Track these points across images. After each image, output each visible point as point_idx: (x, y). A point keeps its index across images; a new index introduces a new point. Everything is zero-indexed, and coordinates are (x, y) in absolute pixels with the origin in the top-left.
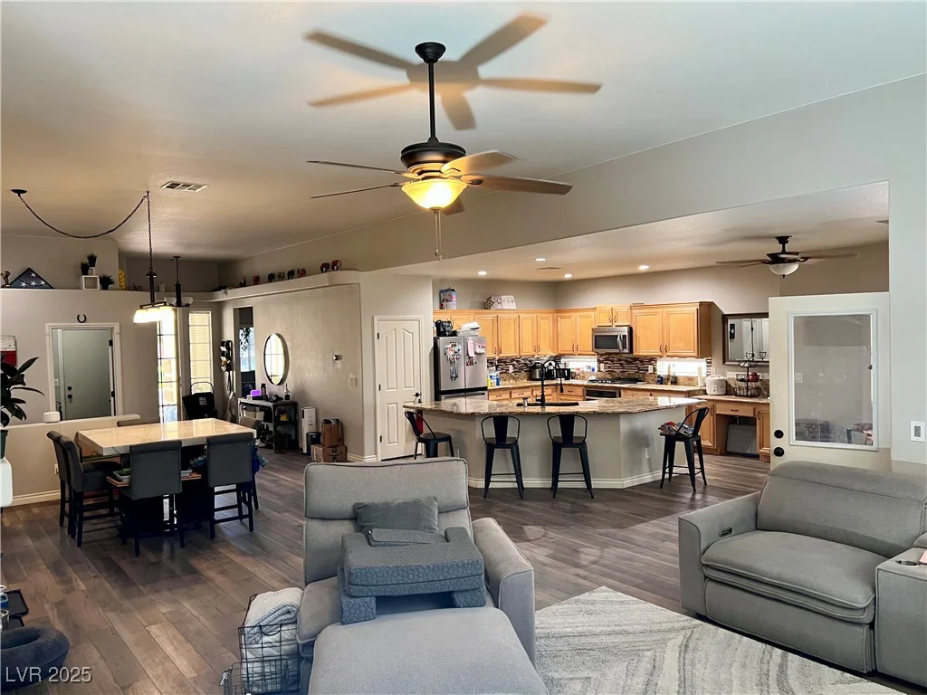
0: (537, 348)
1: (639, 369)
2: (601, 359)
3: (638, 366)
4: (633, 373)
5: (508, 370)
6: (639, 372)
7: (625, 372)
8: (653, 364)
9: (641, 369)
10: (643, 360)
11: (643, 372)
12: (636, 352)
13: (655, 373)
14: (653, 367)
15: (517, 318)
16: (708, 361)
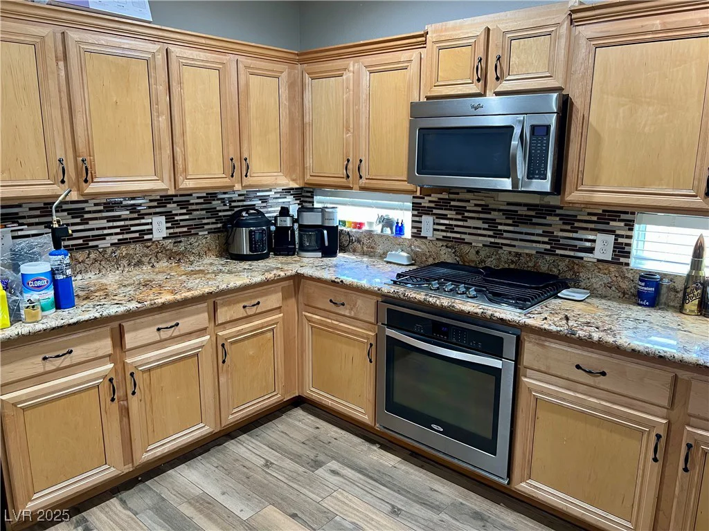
0: (238, 165)
1: (555, 242)
2: (425, 202)
3: (553, 233)
4: (532, 255)
5: (150, 232)
6: (555, 251)
7: (502, 248)
8: (618, 232)
9: (562, 241)
10: (576, 216)
11: (572, 253)
12: (577, 190)
13: (622, 260)
14: (613, 241)
15: (160, 58)
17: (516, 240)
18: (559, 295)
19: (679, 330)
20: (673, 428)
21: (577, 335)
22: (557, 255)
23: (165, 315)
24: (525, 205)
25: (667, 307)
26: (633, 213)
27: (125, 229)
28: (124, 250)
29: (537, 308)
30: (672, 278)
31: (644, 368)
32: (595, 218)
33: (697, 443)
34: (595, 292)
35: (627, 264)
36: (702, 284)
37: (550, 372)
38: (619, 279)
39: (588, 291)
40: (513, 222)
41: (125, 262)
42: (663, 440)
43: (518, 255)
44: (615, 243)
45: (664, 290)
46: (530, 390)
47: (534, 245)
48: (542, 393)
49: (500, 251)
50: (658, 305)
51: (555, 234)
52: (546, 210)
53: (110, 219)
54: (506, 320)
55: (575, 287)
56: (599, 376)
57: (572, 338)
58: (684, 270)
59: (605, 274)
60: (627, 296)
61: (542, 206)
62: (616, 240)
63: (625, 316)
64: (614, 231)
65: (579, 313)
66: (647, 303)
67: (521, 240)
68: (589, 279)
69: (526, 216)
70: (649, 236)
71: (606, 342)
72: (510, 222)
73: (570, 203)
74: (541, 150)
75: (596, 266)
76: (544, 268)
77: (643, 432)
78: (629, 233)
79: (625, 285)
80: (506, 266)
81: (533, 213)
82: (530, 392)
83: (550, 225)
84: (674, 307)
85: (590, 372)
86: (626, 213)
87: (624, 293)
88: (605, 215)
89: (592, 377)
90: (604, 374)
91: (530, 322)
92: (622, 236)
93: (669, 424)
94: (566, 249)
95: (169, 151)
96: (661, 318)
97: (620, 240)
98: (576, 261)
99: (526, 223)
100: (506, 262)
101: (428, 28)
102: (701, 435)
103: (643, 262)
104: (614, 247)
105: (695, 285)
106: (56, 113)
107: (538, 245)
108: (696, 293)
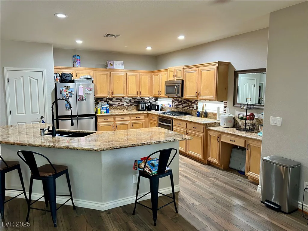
0: (139, 93)
2: (173, 100)
5: (123, 104)
10: (192, 101)
12: (185, 96)
15: (125, 75)
16: (225, 103)
22: (190, 109)
23: (122, 116)
26: (198, 101)
27: (119, 104)
28: (118, 107)
30: (201, 112)
32: (194, 102)
35: (197, 110)
36: (204, 112)
39: (192, 115)
41: (119, 109)
43: (185, 109)
45: (200, 114)
48: (175, 129)
53: (116, 102)
58: (202, 110)
62: (196, 105)
68: (193, 113)
70: (200, 105)
73: (184, 98)
74: (179, 89)
75: (194, 111)
76: (188, 112)
78: (198, 104)
83: (189, 103)
90: (180, 124)
95: (126, 90)
98: (192, 110)
101: (169, 68)
103: (199, 109)
104: (196, 107)
106: (109, 84)
107: (188, 107)
108: (203, 114)
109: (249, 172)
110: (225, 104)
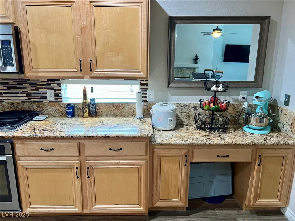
3: (28, 91)
4: (20, 103)
6: (30, 100)
7: (4, 101)
8: (55, 88)
9: (32, 95)
10: (36, 83)
11: (38, 100)
12: (30, 71)
13: (59, 100)
14: (54, 92)
16: (143, 82)
17: (10, 96)
18: (33, 119)
19: (81, 124)
20: (82, 163)
21: (38, 136)
22: (31, 101)
24: (12, 80)
25: (78, 116)
26: (59, 80)
29: (21, 127)
30: (78, 104)
31: (67, 143)
32: (45, 83)
33: (90, 166)
34: (51, 115)
35: (61, 101)
36: (88, 105)
37: (30, 155)
38: (59, 108)
39: (48, 115)
40: (7, 88)
42: (79, 169)
43: (13, 104)
44: (55, 93)
45: (76, 110)
46: (22, 166)
47: (20, 98)
48: (28, 165)
49: (3, 103)
50: (75, 116)
51: (29, 92)
52: (22, 81)
54: (3, 136)
55: (42, 114)
56: (51, 151)
57: (36, 138)
58: (81, 101)
59: (53, 107)
60: (63, 114)
61: (20, 79)
62: (55, 92)
63: (61, 123)
64: (54, 88)
65: (41, 126)
66: (70, 116)
67: (13, 96)
68: (47, 110)
69: (13, 85)
70: (68, 89)
71: (51, 136)
72: (6, 88)
73: (29, 77)
74: (8, 52)
75: (49, 104)
76: (26, 108)
77: (71, 168)
78: (59, 88)
79: (62, 110)
80: (8, 110)
81: (16, 83)
82: (23, 167)
83: (25, 88)
84: (81, 116)
85: (47, 150)
86: (57, 80)
87: (62, 114)
88: (49, 82)
89: (48, 152)
90: (53, 149)
91: (15, 134)
92: (57, 90)
93: (80, 162)
94: (35, 98)
96: (75, 121)
97: (57, 92)
98: (40, 103)
99: (14, 88)
100: (7, 108)
102: (91, 163)
103: (68, 99)
104: (55, 95)
105: (85, 106)
107: (22, 98)
108: (86, 109)
109: (259, 200)
110: (143, 85)
